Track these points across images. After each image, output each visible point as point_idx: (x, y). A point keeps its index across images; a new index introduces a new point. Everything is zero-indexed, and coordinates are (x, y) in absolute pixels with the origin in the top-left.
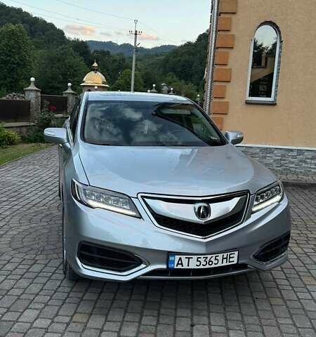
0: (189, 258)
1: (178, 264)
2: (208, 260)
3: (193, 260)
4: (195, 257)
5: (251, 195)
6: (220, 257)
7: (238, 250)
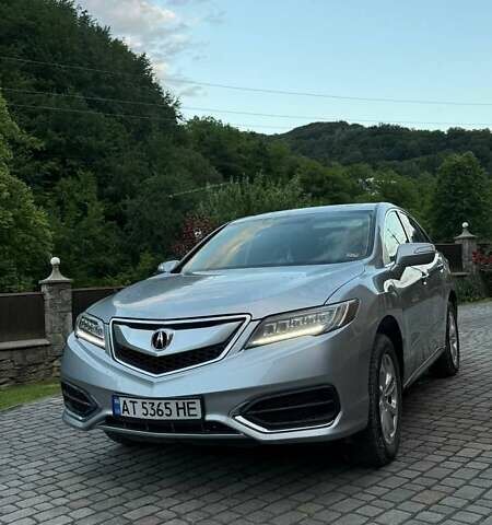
0: (134, 402)
1: (124, 410)
2: (155, 407)
3: (138, 406)
4: (140, 401)
5: (251, 321)
6: (172, 405)
7: (202, 398)
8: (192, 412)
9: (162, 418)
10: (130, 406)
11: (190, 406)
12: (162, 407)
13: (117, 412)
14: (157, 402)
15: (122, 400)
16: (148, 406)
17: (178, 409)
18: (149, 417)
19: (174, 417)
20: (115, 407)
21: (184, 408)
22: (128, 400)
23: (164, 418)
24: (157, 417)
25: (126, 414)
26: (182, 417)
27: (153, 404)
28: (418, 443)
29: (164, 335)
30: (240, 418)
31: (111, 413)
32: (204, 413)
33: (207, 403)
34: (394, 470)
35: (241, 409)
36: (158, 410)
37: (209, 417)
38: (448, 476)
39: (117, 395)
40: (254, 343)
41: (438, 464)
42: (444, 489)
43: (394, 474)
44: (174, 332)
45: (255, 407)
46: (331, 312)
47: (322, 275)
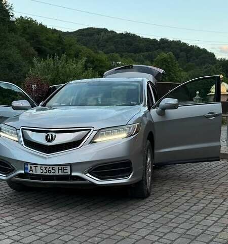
0: (36, 167)
1: (30, 170)
2: (47, 169)
3: (38, 169)
4: (39, 166)
5: (94, 130)
6: (56, 168)
7: (70, 165)
8: (65, 171)
9: (50, 174)
10: (34, 169)
11: (65, 169)
12: (51, 169)
13: (27, 171)
14: (48, 167)
15: (29, 166)
16: (43, 169)
17: (59, 170)
18: (44, 174)
19: (57, 173)
20: (25, 169)
21: (62, 170)
22: (32, 166)
23: (52, 174)
24: (48, 174)
25: (31, 172)
26: (60, 173)
27: (46, 167)
28: (159, 189)
29: (52, 135)
30: (88, 174)
31: (23, 172)
32: (71, 172)
33: (73, 167)
34: (151, 200)
35: (89, 170)
36: (49, 170)
37: (73, 174)
38: (174, 202)
39: (27, 163)
40: (95, 140)
41: (169, 198)
42: (173, 206)
43: (151, 201)
44: (57, 134)
45: (95, 170)
46: (130, 128)
47: (124, 111)
